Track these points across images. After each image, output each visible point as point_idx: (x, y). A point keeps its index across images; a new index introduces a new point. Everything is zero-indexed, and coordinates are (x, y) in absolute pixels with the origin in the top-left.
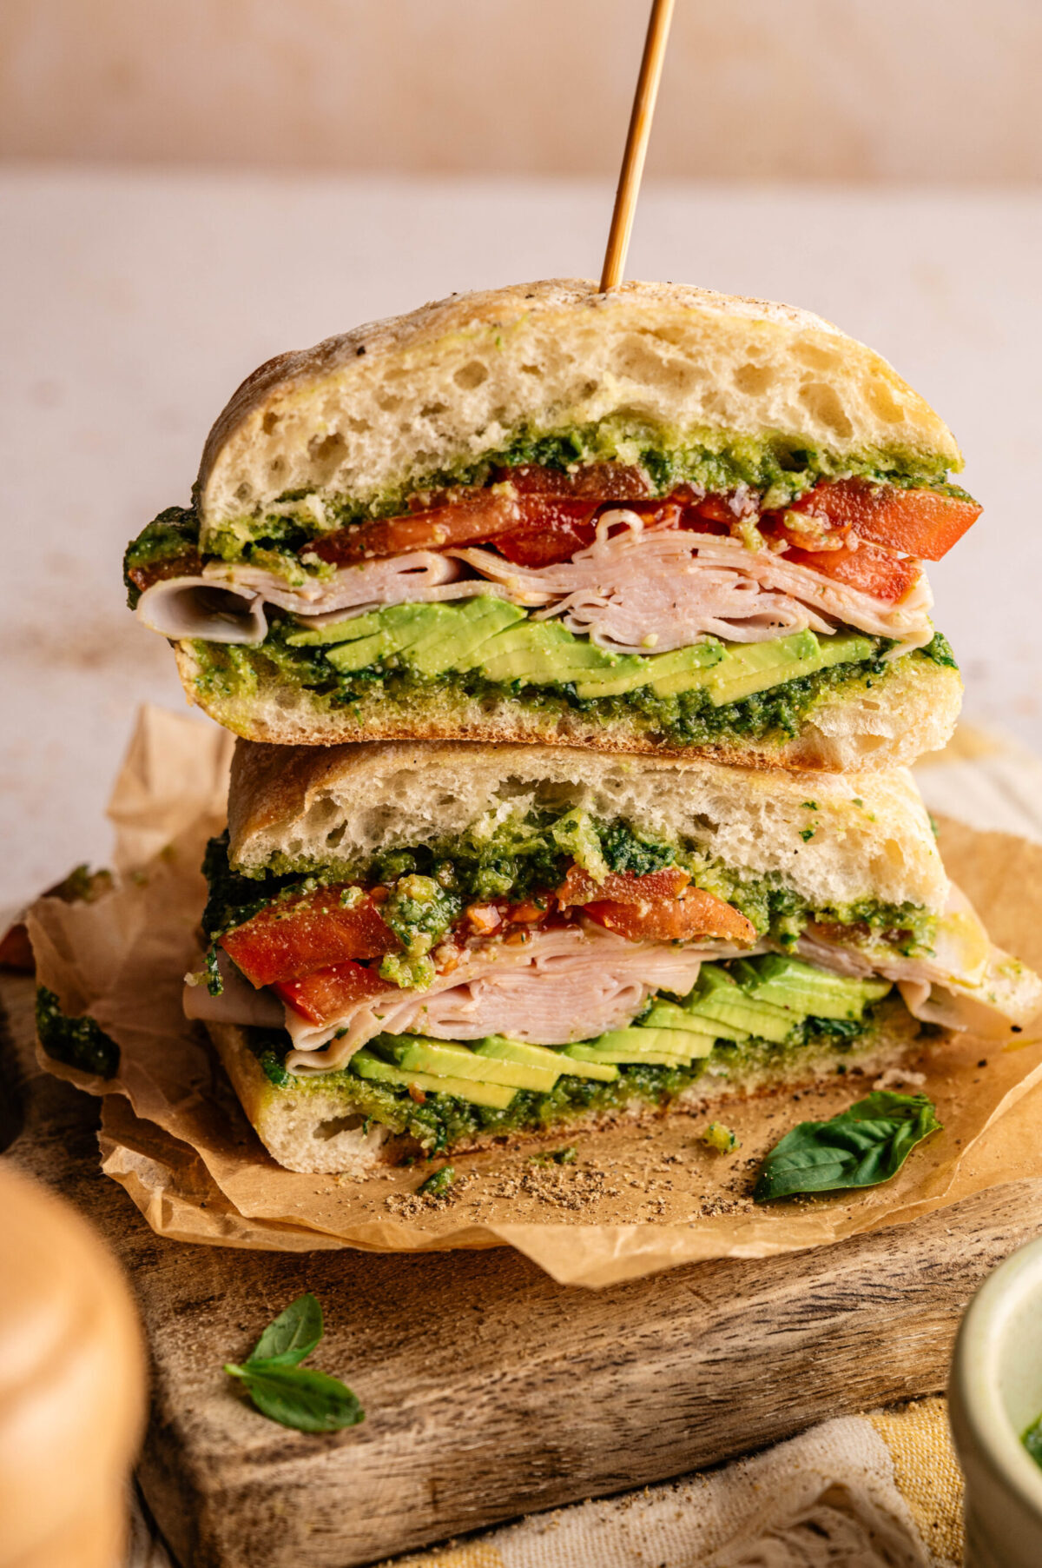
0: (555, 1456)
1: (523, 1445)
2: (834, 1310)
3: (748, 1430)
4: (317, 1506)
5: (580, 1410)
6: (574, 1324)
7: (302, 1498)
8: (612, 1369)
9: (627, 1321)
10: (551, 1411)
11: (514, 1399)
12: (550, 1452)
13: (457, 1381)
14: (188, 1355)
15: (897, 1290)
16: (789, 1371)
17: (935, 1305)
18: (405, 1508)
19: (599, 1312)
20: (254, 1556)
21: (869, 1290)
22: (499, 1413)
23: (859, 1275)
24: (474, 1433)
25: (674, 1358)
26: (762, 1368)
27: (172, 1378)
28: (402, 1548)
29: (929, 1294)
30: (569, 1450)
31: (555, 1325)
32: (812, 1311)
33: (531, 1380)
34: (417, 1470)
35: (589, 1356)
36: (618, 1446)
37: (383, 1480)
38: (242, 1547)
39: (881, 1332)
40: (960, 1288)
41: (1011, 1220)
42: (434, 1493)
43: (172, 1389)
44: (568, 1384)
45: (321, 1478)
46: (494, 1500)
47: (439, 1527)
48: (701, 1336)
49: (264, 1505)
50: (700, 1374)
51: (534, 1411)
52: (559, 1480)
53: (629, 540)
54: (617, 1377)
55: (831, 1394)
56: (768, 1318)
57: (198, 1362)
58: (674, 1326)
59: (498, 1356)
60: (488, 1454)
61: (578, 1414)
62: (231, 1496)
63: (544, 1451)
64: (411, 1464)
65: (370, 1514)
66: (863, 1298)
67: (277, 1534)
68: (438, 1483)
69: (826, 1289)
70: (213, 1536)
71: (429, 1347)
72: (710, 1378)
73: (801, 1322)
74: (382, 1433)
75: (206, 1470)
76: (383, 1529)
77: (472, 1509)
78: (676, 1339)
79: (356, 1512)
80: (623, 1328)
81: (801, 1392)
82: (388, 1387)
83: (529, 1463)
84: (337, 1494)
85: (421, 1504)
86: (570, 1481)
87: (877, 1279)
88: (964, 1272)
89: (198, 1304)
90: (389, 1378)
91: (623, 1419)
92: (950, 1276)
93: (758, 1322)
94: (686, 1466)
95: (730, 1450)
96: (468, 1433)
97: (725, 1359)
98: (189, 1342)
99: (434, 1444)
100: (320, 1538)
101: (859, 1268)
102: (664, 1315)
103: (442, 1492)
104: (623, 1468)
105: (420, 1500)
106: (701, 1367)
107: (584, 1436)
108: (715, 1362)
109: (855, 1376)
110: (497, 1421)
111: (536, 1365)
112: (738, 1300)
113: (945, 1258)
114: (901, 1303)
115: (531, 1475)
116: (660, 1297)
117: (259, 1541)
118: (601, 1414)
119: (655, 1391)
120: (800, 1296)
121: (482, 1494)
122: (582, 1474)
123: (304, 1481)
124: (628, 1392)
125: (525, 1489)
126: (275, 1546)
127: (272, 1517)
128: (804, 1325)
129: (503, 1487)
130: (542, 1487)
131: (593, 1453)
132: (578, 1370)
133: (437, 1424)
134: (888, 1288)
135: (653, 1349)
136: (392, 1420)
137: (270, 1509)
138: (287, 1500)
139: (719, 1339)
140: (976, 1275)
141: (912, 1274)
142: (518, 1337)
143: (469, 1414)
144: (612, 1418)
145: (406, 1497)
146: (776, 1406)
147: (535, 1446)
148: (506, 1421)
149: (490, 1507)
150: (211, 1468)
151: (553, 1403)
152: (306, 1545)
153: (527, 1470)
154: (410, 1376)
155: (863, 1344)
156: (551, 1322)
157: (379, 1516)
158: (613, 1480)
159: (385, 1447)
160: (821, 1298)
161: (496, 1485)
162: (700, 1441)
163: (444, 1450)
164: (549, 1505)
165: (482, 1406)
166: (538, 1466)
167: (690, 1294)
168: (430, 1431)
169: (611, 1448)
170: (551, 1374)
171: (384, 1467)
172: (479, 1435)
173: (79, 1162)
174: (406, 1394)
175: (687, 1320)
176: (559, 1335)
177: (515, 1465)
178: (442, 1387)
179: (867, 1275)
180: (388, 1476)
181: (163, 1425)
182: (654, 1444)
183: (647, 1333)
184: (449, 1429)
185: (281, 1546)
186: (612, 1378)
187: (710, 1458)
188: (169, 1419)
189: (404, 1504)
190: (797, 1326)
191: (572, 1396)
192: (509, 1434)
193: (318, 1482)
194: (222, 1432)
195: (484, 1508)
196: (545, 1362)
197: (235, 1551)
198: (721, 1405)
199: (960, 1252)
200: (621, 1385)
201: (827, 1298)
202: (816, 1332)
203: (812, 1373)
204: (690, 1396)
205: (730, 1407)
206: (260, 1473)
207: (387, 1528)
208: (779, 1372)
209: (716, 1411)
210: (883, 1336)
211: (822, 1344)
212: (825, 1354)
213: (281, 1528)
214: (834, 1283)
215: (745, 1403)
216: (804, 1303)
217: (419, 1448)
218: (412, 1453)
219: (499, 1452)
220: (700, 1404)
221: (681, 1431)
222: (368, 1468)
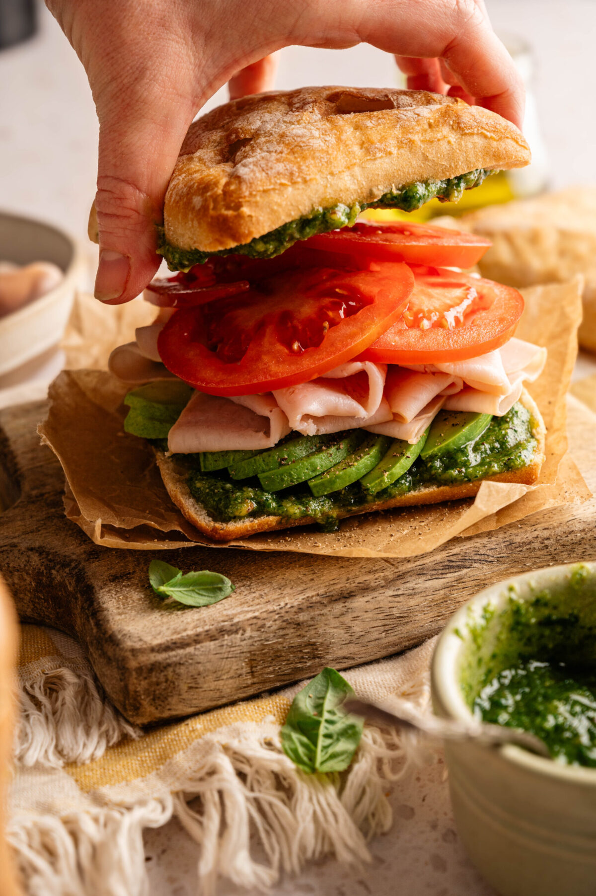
0: (315, 647)
1: (296, 641)
2: (460, 568)
3: (416, 632)
4: (190, 674)
5: (326, 622)
6: (322, 578)
7: (182, 670)
8: (343, 600)
9: (350, 576)
10: (312, 623)
11: (292, 617)
12: (312, 645)
13: (262, 608)
14: (118, 601)
15: (493, 557)
16: (437, 600)
17: (514, 564)
18: (237, 676)
19: (335, 572)
20: (158, 702)
21: (478, 557)
22: (284, 624)
23: (473, 549)
24: (272, 635)
25: (376, 594)
26: (422, 599)
27: (110, 612)
28: (235, 697)
29: (510, 559)
30: (322, 644)
31: (312, 580)
32: (448, 569)
33: (301, 606)
34: (242, 655)
35: (331, 594)
36: (348, 642)
37: (225, 660)
38: (152, 697)
39: (485, 579)
40: (526, 555)
41: (553, 519)
42: (252, 667)
43: (111, 618)
44: (320, 608)
45: (192, 659)
46: (283, 671)
47: (255, 686)
48: (390, 582)
49: (162, 674)
50: (390, 602)
51: (303, 623)
52: (317, 660)
54: (346, 604)
56: (425, 572)
57: (123, 604)
58: (375, 577)
59: (283, 595)
60: (279, 647)
61: (326, 624)
62: (145, 669)
63: (309, 644)
64: (239, 652)
65: (218, 679)
66: (475, 561)
67: (170, 690)
68: (253, 662)
69: (455, 557)
70: (135, 692)
71: (246, 592)
72: (395, 605)
74: (223, 635)
75: (131, 657)
76: (225, 687)
77: (272, 676)
78: (376, 584)
79: (211, 677)
80: (348, 580)
81: (444, 612)
82: (225, 613)
83: (301, 651)
84: (201, 668)
85: (244, 672)
86: (323, 661)
87: (482, 551)
88: (528, 547)
89: (122, 577)
90: (225, 608)
91: (350, 627)
92: (521, 549)
93: (420, 574)
94: (384, 653)
95: (407, 644)
96: (268, 635)
97: (403, 594)
98: (118, 595)
99: (251, 641)
100: (192, 692)
101: (472, 546)
102: (370, 572)
103: (256, 667)
104: (351, 654)
105: (244, 671)
106: (390, 599)
107: (330, 636)
108: (398, 596)
110: (283, 629)
111: (303, 599)
112: (409, 564)
113: (518, 540)
114: (495, 564)
115: (302, 658)
116: (367, 564)
117: (160, 694)
118: (338, 624)
119: (366, 612)
121: (277, 668)
122: (330, 657)
123: (183, 661)
124: (352, 612)
125: (299, 665)
126: (168, 696)
127: (167, 680)
128: (444, 576)
129: (287, 664)
130: (308, 664)
131: (335, 645)
132: (325, 601)
133: (252, 630)
134: (488, 556)
135: (364, 589)
136: (228, 628)
137: (166, 676)
138: (174, 671)
139: (399, 584)
140: (534, 548)
141: (501, 548)
142: (293, 586)
143: (268, 624)
144: (344, 626)
145: (237, 669)
146: (431, 620)
147: (304, 642)
148: (288, 628)
149: (281, 675)
150: (133, 655)
151: (312, 619)
152: (185, 696)
153: (300, 655)
154: (236, 606)
155: (476, 586)
156: (310, 578)
157: (222, 680)
158: (346, 660)
159: (225, 643)
160: (453, 562)
161: (284, 663)
162: (392, 638)
163: (256, 644)
164: (312, 674)
165: (275, 620)
166: (306, 653)
167: (383, 561)
168: (248, 633)
169: (344, 643)
170: (311, 603)
171: (225, 653)
172: (274, 636)
173: (53, 510)
174: (235, 615)
175: (382, 574)
176: (315, 584)
177: (294, 652)
178: (254, 611)
179: (477, 549)
180: (227, 658)
181: (107, 636)
182: (366, 640)
183: (361, 581)
184: (259, 633)
185: (172, 696)
186: (344, 605)
187: (396, 648)
188: (110, 632)
189: (236, 673)
190: (441, 576)
191: (323, 615)
192: (290, 636)
193: (190, 661)
194: (139, 637)
195: (278, 675)
196: (308, 597)
197: (148, 700)
198: (402, 619)
199: (526, 536)
200: (349, 609)
201: (456, 562)
202: (451, 580)
203: (449, 602)
204: (385, 614)
205: (406, 620)
206: (160, 657)
207: (227, 686)
208: (433, 600)
209: (399, 622)
210: (485, 582)
211: (454, 586)
212: (456, 591)
213: (171, 686)
214: (459, 554)
215: (414, 618)
216: (443, 564)
217: (243, 643)
218: (239, 646)
219: (285, 645)
220: (391, 619)
221: (381, 633)
222: (216, 654)
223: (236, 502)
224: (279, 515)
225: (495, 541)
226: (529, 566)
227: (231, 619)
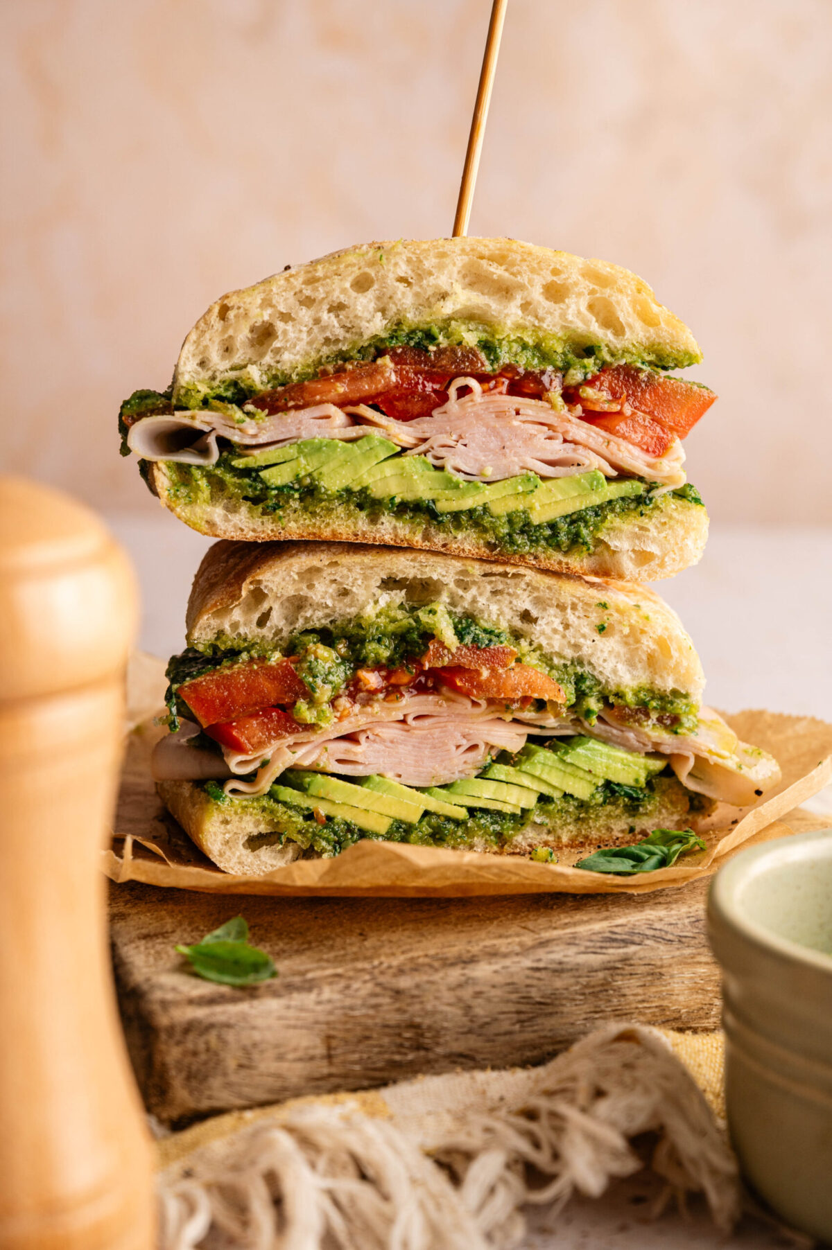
0: (419, 1031)
1: (394, 1018)
2: (626, 943)
4: (241, 1044)
5: (439, 994)
8: (462, 965)
10: (416, 992)
11: (389, 980)
12: (416, 1027)
13: (347, 966)
14: (148, 956)
15: (672, 934)
16: (593, 987)
18: (307, 1058)
20: (194, 1083)
21: (651, 932)
22: (378, 990)
23: (644, 922)
24: (359, 1002)
25: (507, 962)
26: (572, 981)
29: (697, 941)
30: (430, 1028)
31: (420, 942)
32: (610, 942)
33: (402, 968)
34: (316, 1026)
35: (445, 957)
36: (465, 1030)
37: (290, 1030)
38: (185, 1074)
39: (662, 967)
42: (329, 1048)
44: (429, 973)
45: (245, 1021)
46: (373, 1063)
47: (332, 1078)
48: (528, 950)
49: (202, 1039)
50: (528, 977)
51: (404, 991)
52: (422, 1053)
53: (472, 401)
54: (466, 971)
55: (626, 1014)
56: (577, 942)
57: (155, 958)
58: (507, 943)
59: (377, 955)
60: (370, 1022)
61: (437, 998)
62: (178, 1030)
63: (412, 1026)
64: (312, 1020)
65: (280, 1058)
66: (647, 937)
67: (211, 1065)
68: (332, 1040)
69: (620, 929)
70: (164, 1065)
71: (326, 951)
72: (535, 982)
73: (601, 948)
74: (290, 992)
75: (159, 1011)
76: (290, 1072)
77: (357, 1068)
78: (509, 950)
79: (271, 1054)
81: (603, 1007)
82: (296, 968)
83: (399, 1035)
84: (257, 1036)
85: (318, 1055)
86: (431, 1056)
87: (657, 926)
89: (155, 936)
91: (470, 1007)
93: (569, 944)
96: (355, 1002)
97: (546, 968)
98: (149, 951)
100: (243, 1072)
101: (644, 917)
102: (500, 936)
103: (335, 1049)
104: (470, 1050)
105: (318, 1052)
106: (527, 972)
107: (441, 1017)
108: (538, 969)
109: (643, 1001)
110: (376, 995)
111: (406, 959)
112: (554, 930)
114: (676, 945)
115: (401, 1045)
117: (198, 1070)
118: (454, 1000)
119: (494, 986)
120: (601, 930)
121: (365, 1057)
122: (440, 1050)
123: (232, 1021)
124: (473, 984)
125: (397, 1057)
126: (209, 1075)
127: (208, 1050)
128: (604, 951)
129: (380, 1053)
130: (411, 1056)
131: (448, 1032)
132: (436, 964)
133: (332, 992)
134: (667, 932)
135: (492, 955)
136: (298, 984)
137: (207, 1043)
138: (219, 1037)
139: (541, 953)
141: (684, 924)
142: (392, 946)
143: (355, 986)
144: (462, 1005)
145: (308, 1048)
146: (584, 1016)
147: (404, 1020)
148: (383, 996)
149: (370, 1069)
150: (164, 1009)
151: (418, 986)
152: (233, 1078)
153: (398, 1041)
154: (311, 963)
155: (648, 974)
156: (416, 940)
157: (287, 1060)
160: (616, 933)
161: (376, 1050)
162: (528, 1036)
163: (337, 1013)
165: (365, 982)
166: (406, 1038)
168: (326, 995)
169: (461, 1030)
170: (417, 965)
171: (292, 1019)
172: (363, 1005)
174: (307, 971)
175: (517, 939)
176: (423, 946)
177: (389, 1035)
178: (335, 968)
179: (650, 922)
182: (493, 1032)
183: (487, 945)
184: (341, 996)
185: (214, 1076)
186: (462, 972)
187: (535, 1053)
189: (306, 1053)
190: (599, 950)
191: (432, 982)
192: (385, 1008)
193: (243, 1024)
194: (171, 988)
195: (366, 1068)
196: (412, 957)
197: (180, 1078)
198: (543, 1007)
200: (468, 978)
201: (621, 934)
202: (613, 958)
203: (611, 992)
204: (520, 995)
205: (550, 1009)
206: (200, 1013)
207: (295, 1071)
208: (586, 986)
209: (540, 1011)
210: (663, 970)
211: (618, 968)
212: (620, 977)
213: (214, 1061)
214: (626, 925)
215: (561, 1009)
216: (603, 935)
217: (319, 1008)
218: (313, 1011)
219: (378, 1021)
220: (528, 1003)
221: (514, 1024)
222: (280, 1018)
225: (677, 915)
227: (303, 974)
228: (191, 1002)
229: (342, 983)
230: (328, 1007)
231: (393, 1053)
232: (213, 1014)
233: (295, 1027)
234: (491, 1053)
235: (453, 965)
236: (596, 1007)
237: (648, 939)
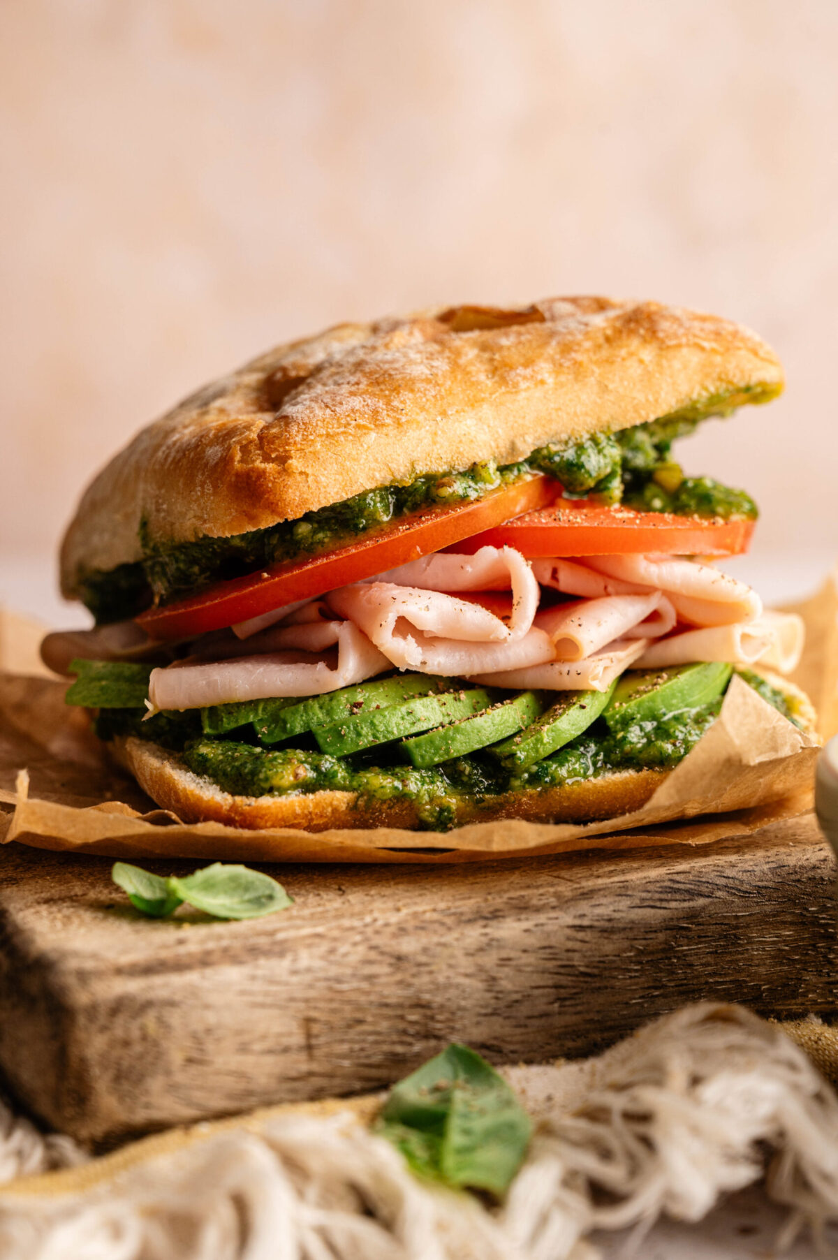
0: (429, 1012)
1: (394, 994)
2: (692, 894)
4: (190, 1030)
5: (453, 962)
8: (482, 922)
10: (423, 959)
11: (386, 942)
12: (424, 1007)
15: (749, 884)
16: (652, 953)
18: (280, 1048)
20: (126, 1086)
21: (722, 882)
22: (373, 955)
23: (711, 868)
24: (348, 971)
25: (542, 918)
26: (625, 944)
30: (442, 1008)
31: (422, 895)
32: (671, 893)
33: (403, 926)
34: (291, 1004)
35: (458, 911)
36: (489, 1010)
37: (257, 1010)
38: (113, 1073)
39: (737, 927)
42: (309, 1035)
44: (440, 932)
45: (195, 998)
46: (368, 1057)
47: (313, 1079)
48: (566, 902)
49: (136, 1023)
50: (569, 939)
51: (407, 957)
52: (432, 1042)
54: (488, 930)
55: (693, 991)
56: (629, 893)
57: (63, 923)
58: (539, 894)
59: (368, 910)
60: (363, 999)
61: (450, 966)
62: (103, 1011)
63: (419, 1005)
64: (284, 996)
65: (244, 1049)
66: (717, 887)
67: (149, 1060)
68: (312, 1025)
69: (681, 876)
70: (83, 1061)
72: (577, 945)
73: (661, 900)
74: (256, 960)
75: (76, 986)
76: (257, 1070)
77: (346, 1063)
78: (542, 902)
79: (230, 1043)
81: (664, 982)
83: (402, 1017)
84: (211, 1018)
85: (295, 1046)
87: (729, 873)
88: (810, 876)
91: (494, 979)
92: (798, 877)
93: (620, 895)
96: (343, 971)
97: (590, 927)
100: (194, 1070)
101: (715, 864)
102: (528, 887)
103: (317, 1036)
104: (496, 1038)
105: (294, 1042)
106: (569, 932)
107: (456, 993)
108: (581, 928)
109: (714, 974)
110: (370, 962)
113: (791, 862)
114: (754, 897)
115: (405, 1032)
117: (131, 1067)
118: (473, 969)
119: (525, 951)
120: (658, 879)
121: (356, 1048)
123: (177, 998)
124: (498, 948)
125: (399, 1049)
126: (147, 1074)
127: (144, 1038)
128: (664, 904)
129: (376, 1043)
130: (416, 1047)
131: (466, 1014)
132: (449, 921)
133: (311, 957)
134: (741, 882)
135: (520, 909)
136: (266, 945)
137: (143, 1028)
138: (160, 1020)
139: (584, 907)
140: (822, 879)
141: (762, 872)
143: (342, 950)
144: (484, 976)
145: (281, 1035)
147: (409, 998)
148: (380, 962)
150: (82, 982)
151: (425, 950)
152: (179, 1077)
153: (402, 1025)
154: (280, 920)
155: (720, 937)
156: (417, 894)
157: (253, 1053)
160: (678, 882)
161: (371, 1038)
162: (570, 1019)
163: (318, 987)
165: (355, 944)
166: (411, 1022)
168: (304, 962)
169: (483, 1011)
170: (422, 922)
171: (258, 994)
172: (354, 975)
174: (278, 931)
175: (552, 890)
176: (427, 899)
177: (388, 1018)
178: (314, 928)
179: (720, 869)
183: (514, 897)
184: (324, 964)
185: (153, 1075)
186: (483, 931)
187: (582, 1041)
189: (279, 1043)
190: (658, 904)
191: (444, 945)
192: (383, 980)
193: (192, 1001)
194: (91, 954)
195: (359, 1063)
196: (415, 913)
197: (106, 1079)
198: (589, 979)
199: (805, 858)
200: (492, 940)
201: (684, 883)
202: (676, 914)
203: (675, 961)
204: (559, 963)
205: (598, 983)
206: (133, 986)
207: (263, 1068)
208: (643, 952)
209: (585, 986)
210: (739, 932)
211: (683, 928)
212: (686, 941)
213: (153, 1053)
214: (689, 872)
215: (612, 982)
216: (662, 884)
217: (295, 979)
218: (287, 984)
219: (373, 998)
220: (569, 975)
221: (552, 1003)
222: (243, 993)
223: (275, 763)
224: (354, 790)
225: (751, 860)
226: (814, 912)
227: (272, 933)
228: (119, 971)
229: (324, 947)
230: (307, 978)
231: (393, 1043)
232: (150, 988)
233: (262, 1006)
234: (522, 1042)
235: (470, 921)
236: (656, 980)
237: (719, 889)
